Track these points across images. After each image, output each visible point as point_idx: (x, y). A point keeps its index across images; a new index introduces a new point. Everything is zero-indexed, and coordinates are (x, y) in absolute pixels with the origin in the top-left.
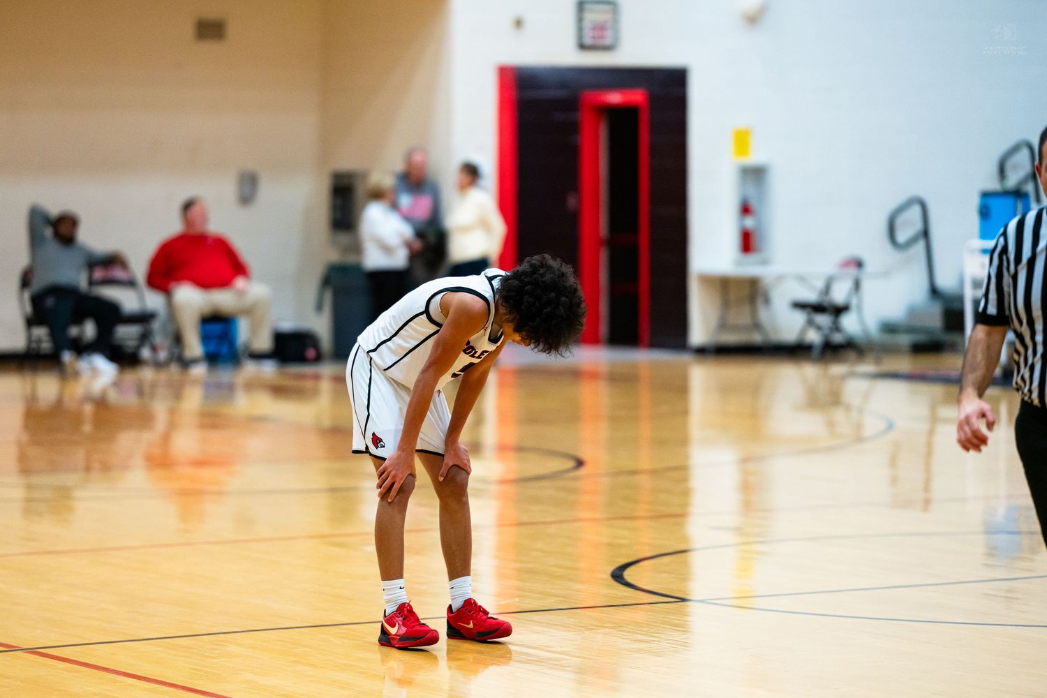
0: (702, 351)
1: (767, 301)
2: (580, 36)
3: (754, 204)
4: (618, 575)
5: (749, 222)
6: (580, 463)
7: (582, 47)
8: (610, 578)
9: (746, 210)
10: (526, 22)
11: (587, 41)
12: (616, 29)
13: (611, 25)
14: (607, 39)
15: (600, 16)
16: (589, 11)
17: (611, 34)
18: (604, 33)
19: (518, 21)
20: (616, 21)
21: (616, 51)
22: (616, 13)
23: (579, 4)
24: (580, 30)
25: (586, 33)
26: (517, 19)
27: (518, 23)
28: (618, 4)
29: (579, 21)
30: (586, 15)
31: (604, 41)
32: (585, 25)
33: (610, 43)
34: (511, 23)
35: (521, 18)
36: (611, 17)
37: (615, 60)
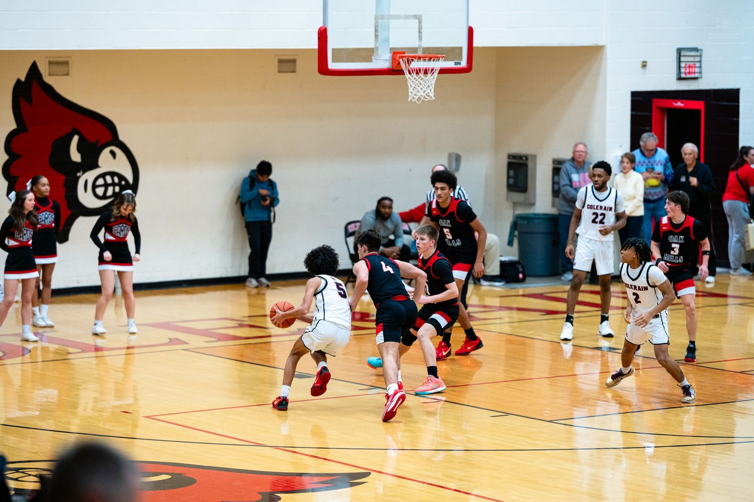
7: (680, 79)
10: (648, 64)
11: (683, 76)
12: (700, 67)
13: (698, 65)
14: (695, 73)
15: (691, 59)
16: (684, 56)
17: (697, 70)
18: (693, 69)
19: (645, 64)
20: (700, 62)
21: (699, 80)
22: (701, 56)
23: (679, 51)
24: (679, 67)
25: (683, 70)
26: (644, 62)
27: (644, 65)
28: (700, 50)
29: (679, 62)
30: (683, 59)
31: (693, 74)
32: (683, 65)
33: (697, 75)
34: (640, 65)
35: (646, 62)
36: (698, 59)
37: (698, 86)
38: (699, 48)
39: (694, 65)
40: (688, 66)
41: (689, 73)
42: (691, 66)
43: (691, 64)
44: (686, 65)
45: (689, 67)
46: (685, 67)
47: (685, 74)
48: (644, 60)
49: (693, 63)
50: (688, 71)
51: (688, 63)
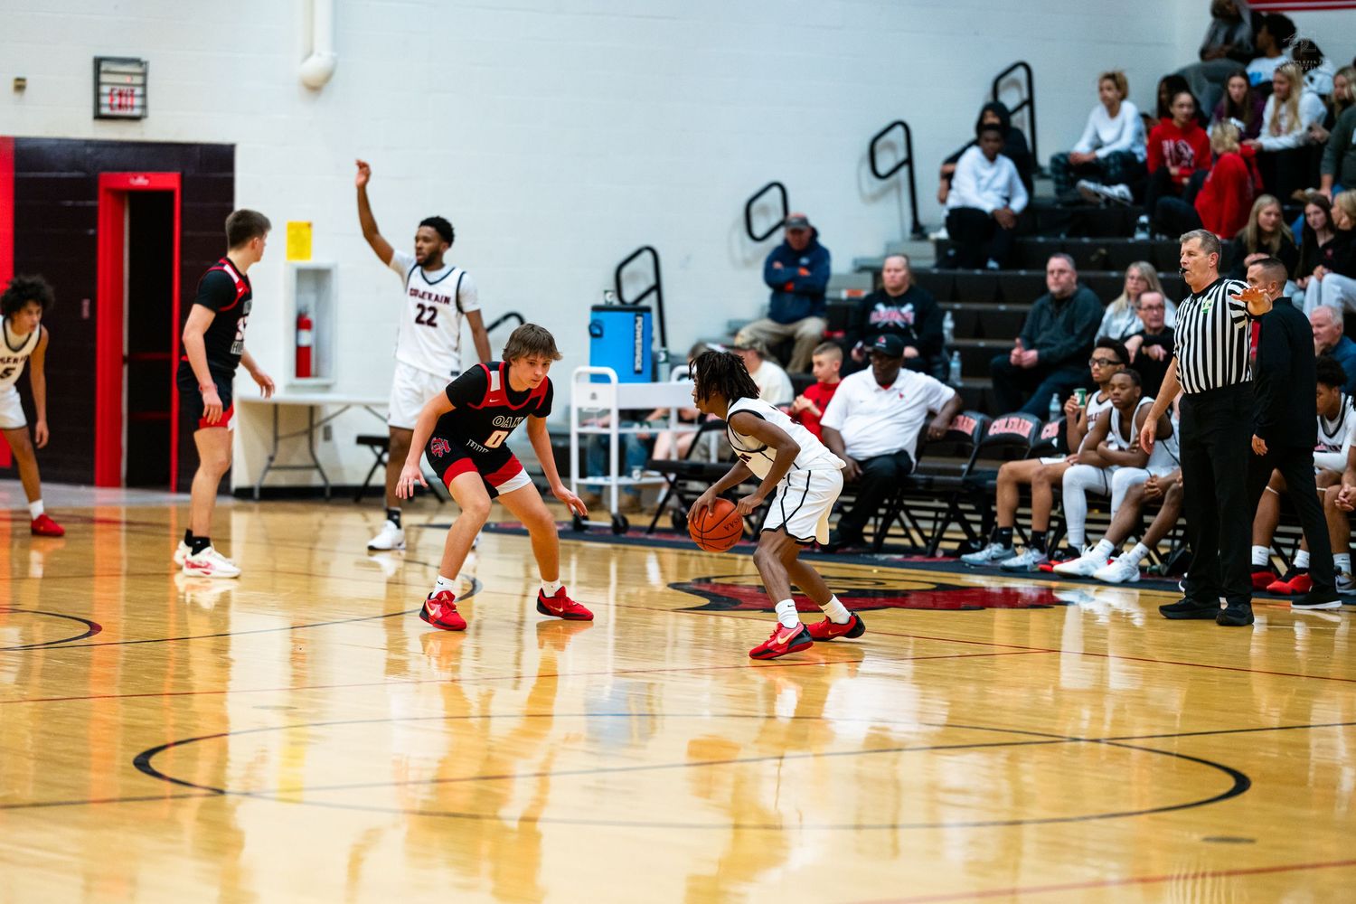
0: (244, 494)
1: (328, 435)
2: (98, 105)
3: (311, 316)
4: (142, 763)
5: (306, 338)
6: (95, 628)
7: (99, 117)
8: (133, 766)
9: (302, 323)
10: (29, 85)
11: (105, 111)
12: (144, 96)
13: (138, 91)
14: (132, 107)
15: (127, 79)
16: (108, 72)
17: (137, 101)
18: (129, 99)
19: (19, 83)
20: (144, 85)
21: (144, 122)
22: (144, 75)
23: (98, 62)
24: (98, 95)
25: (105, 100)
26: (18, 80)
27: (20, 85)
28: (146, 63)
29: (97, 84)
30: (104, 78)
31: (129, 109)
32: (105, 89)
33: (137, 112)
34: (11, 85)
35: (23, 80)
36: (138, 80)
37: (142, 133)
38: (144, 59)
39: (132, 91)
40: (116, 92)
41: (120, 106)
42: (124, 92)
43: (124, 89)
44: (112, 90)
45: (120, 95)
46: (111, 94)
47: (111, 106)
48: (21, 76)
49: (129, 88)
50: (116, 101)
51: (118, 88)
